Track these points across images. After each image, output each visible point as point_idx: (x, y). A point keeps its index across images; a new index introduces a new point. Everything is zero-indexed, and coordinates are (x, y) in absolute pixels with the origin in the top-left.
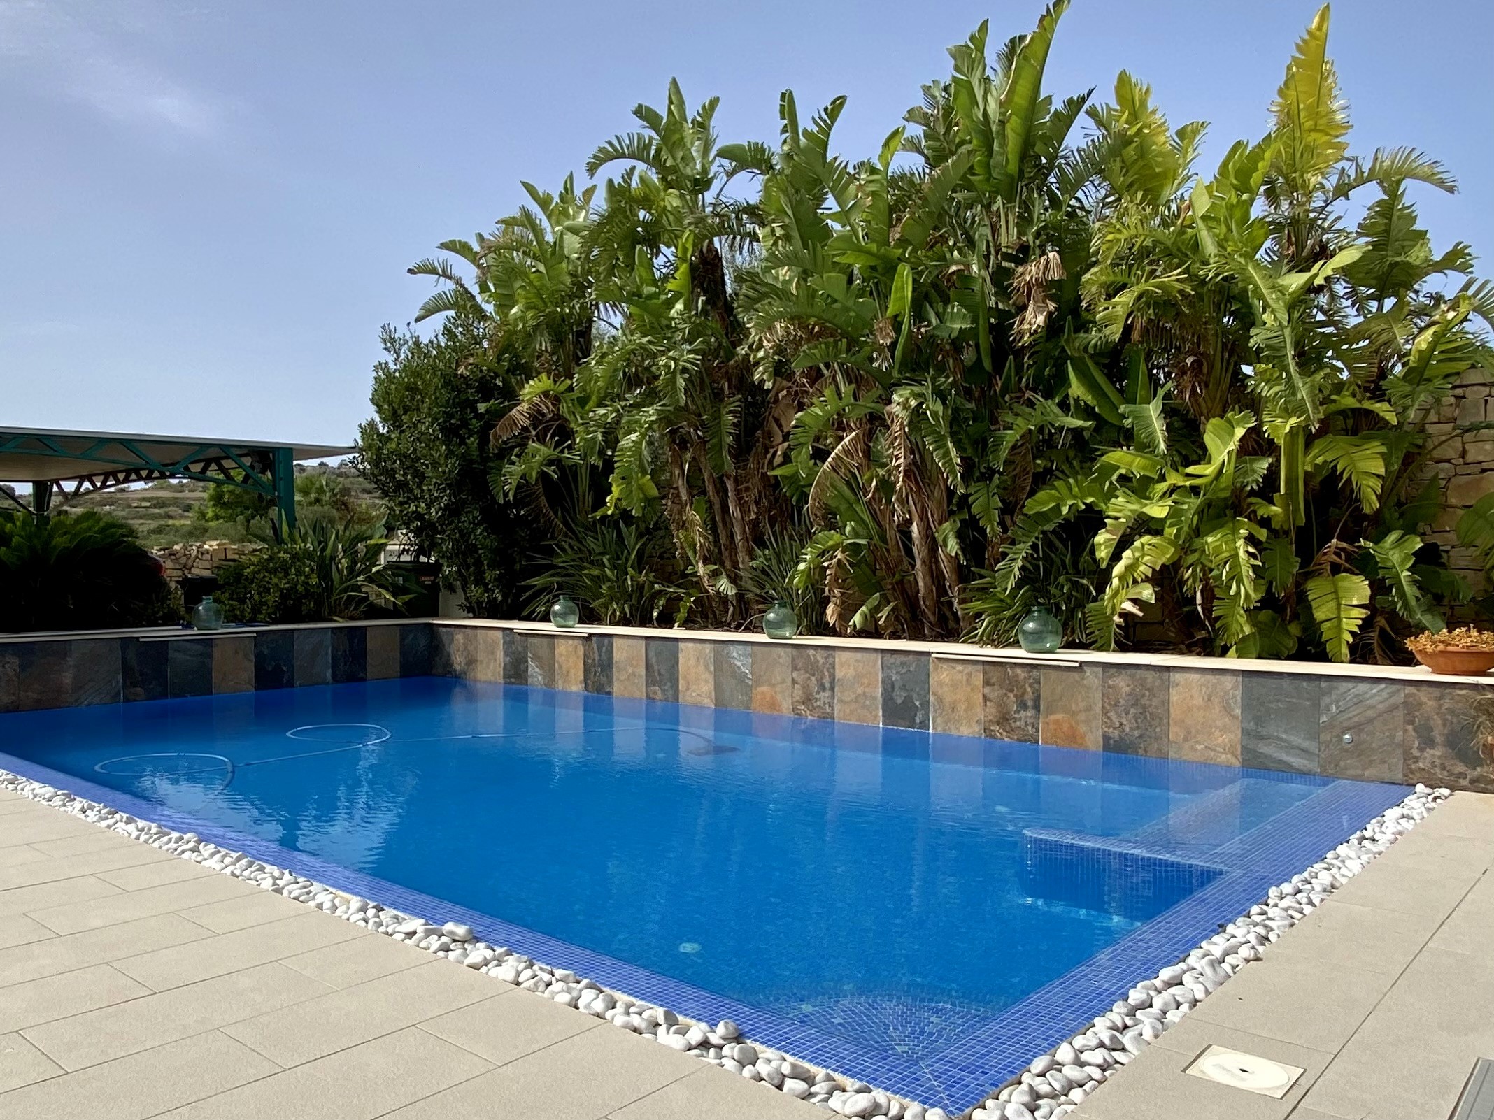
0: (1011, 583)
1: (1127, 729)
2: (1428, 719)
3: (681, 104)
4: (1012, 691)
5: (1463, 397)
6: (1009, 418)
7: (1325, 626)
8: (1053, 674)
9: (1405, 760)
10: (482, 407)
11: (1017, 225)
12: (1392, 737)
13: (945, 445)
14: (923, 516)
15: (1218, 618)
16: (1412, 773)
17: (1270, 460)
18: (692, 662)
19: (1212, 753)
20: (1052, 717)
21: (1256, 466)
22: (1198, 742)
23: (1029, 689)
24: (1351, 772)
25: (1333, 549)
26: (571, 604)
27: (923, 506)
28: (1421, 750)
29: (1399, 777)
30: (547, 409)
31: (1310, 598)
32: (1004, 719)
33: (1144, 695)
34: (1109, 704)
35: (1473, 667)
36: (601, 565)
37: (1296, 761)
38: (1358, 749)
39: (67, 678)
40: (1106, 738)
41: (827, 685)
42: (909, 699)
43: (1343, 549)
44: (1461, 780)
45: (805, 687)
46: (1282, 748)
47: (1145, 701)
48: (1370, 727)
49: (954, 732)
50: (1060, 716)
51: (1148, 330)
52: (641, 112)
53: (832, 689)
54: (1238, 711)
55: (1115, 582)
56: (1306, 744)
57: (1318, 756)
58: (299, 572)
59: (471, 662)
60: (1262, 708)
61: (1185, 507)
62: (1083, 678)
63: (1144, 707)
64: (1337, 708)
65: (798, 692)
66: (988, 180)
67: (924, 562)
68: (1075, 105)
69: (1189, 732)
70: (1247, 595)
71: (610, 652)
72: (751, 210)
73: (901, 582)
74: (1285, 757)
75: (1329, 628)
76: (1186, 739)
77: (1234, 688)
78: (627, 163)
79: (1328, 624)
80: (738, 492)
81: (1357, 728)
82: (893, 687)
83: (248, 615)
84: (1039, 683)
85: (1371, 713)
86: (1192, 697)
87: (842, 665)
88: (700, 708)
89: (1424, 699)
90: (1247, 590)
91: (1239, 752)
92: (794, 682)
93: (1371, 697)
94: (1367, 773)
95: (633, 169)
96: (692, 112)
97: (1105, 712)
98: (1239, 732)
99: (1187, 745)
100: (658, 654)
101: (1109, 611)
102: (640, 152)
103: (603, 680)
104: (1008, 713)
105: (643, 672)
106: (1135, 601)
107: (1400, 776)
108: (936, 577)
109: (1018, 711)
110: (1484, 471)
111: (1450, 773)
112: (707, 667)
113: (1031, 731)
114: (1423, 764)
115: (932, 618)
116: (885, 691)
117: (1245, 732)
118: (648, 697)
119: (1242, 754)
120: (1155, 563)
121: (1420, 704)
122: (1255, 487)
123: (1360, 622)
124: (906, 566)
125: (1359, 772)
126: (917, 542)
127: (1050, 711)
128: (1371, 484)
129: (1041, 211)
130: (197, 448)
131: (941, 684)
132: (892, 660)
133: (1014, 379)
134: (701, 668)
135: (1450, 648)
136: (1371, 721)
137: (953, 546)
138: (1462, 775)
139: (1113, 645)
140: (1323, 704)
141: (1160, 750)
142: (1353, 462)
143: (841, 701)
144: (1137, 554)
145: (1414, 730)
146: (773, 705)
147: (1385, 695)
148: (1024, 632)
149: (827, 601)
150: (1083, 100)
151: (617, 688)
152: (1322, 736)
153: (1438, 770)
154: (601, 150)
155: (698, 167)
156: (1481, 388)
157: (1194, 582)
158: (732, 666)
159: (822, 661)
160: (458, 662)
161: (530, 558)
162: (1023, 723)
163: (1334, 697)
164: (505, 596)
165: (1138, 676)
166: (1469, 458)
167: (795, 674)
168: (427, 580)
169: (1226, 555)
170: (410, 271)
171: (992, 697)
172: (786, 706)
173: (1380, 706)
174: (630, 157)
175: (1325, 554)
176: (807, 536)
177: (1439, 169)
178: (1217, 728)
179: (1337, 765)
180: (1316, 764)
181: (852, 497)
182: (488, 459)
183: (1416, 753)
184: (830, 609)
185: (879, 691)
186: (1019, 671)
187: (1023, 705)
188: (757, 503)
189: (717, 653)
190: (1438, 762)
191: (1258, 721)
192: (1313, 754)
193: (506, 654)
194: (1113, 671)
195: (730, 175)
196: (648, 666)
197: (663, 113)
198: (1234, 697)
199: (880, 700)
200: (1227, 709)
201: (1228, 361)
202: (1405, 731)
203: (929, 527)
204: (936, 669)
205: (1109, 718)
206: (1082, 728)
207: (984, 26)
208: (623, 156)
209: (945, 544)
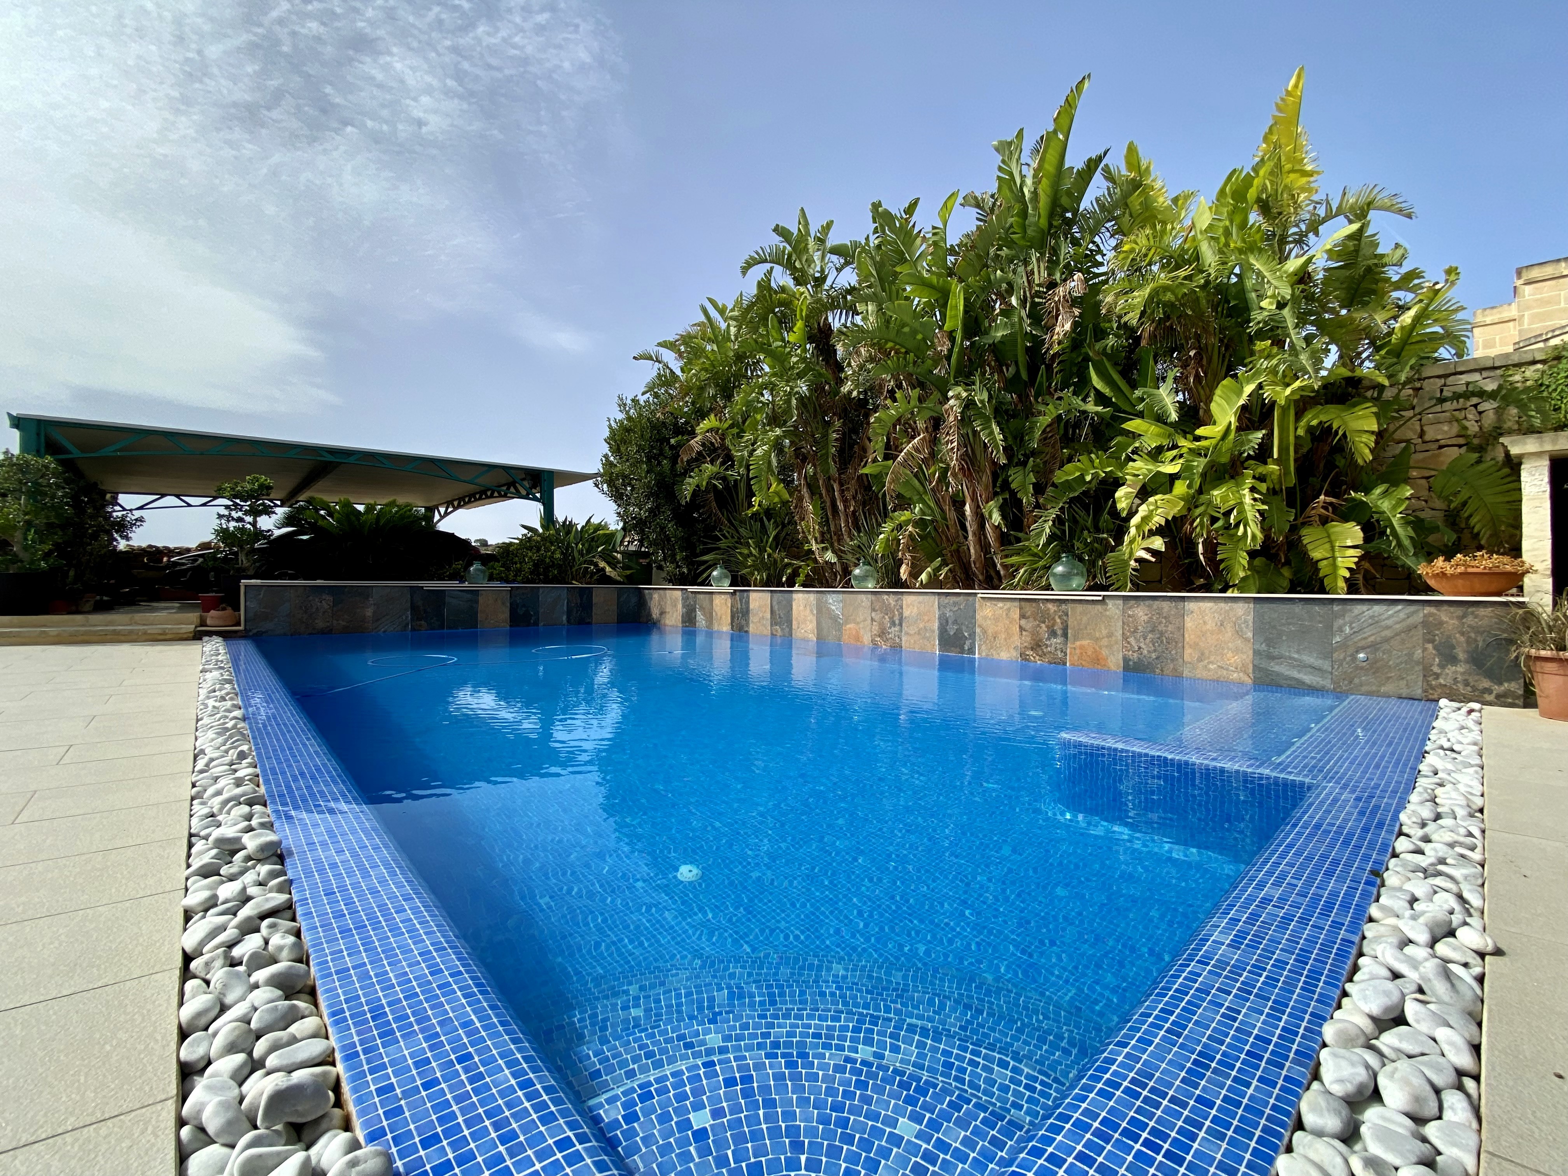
0: (1043, 540)
1: (1145, 652)
2: (1449, 637)
3: (807, 224)
4: (1044, 622)
5: (1421, 388)
6: (1042, 408)
7: (1322, 564)
8: (1079, 608)
9: (1425, 676)
10: (673, 441)
11: (1047, 268)
12: (1410, 655)
13: (990, 427)
14: (974, 499)
15: (1222, 561)
16: (1433, 688)
17: (1264, 432)
18: (801, 608)
19: (1225, 672)
20: (1078, 643)
21: (1250, 437)
22: (1212, 663)
23: (1058, 621)
24: (1364, 689)
25: (1321, 504)
26: (725, 571)
27: (974, 490)
28: (1442, 666)
29: (1418, 692)
30: (716, 440)
31: (1305, 542)
32: (1037, 646)
33: (1161, 623)
34: (1129, 631)
35: (1493, 588)
36: (748, 545)
37: (1308, 678)
38: (1374, 667)
39: (369, 612)
40: (1126, 660)
41: (897, 622)
42: (959, 631)
43: (1331, 504)
44: (1486, 696)
45: (881, 624)
46: (1294, 667)
47: (1161, 628)
48: (1386, 646)
49: (996, 657)
50: (1085, 642)
51: (1156, 336)
52: (778, 230)
53: (901, 624)
54: (1250, 635)
55: (1133, 531)
56: (1318, 663)
57: (1332, 673)
58: (547, 550)
59: (662, 613)
60: (1275, 631)
61: (1195, 464)
62: (1106, 610)
63: (1162, 634)
64: (1351, 628)
65: (876, 628)
66: (1023, 237)
67: (974, 534)
68: (1093, 165)
69: (1203, 654)
70: (1254, 537)
71: (748, 603)
72: (852, 290)
73: (958, 551)
74: (1295, 674)
75: (1326, 566)
76: (1200, 660)
77: (1247, 613)
78: (768, 266)
79: (1325, 562)
80: (842, 492)
81: (1373, 647)
82: (947, 622)
83: (511, 577)
84: (1067, 615)
85: (1388, 633)
86: (1205, 623)
87: (908, 606)
88: (805, 640)
89: (1444, 618)
90: (1253, 532)
91: (1251, 671)
92: (872, 620)
93: (1387, 619)
94: (1383, 689)
95: (772, 268)
96: (814, 228)
97: (1125, 638)
98: (1251, 653)
99: (1201, 665)
100: (779, 603)
101: (1126, 556)
102: (777, 259)
103: (743, 622)
104: (1041, 640)
105: (768, 616)
106: (1148, 550)
107: (1420, 691)
108: (984, 546)
109: (1049, 639)
110: (1441, 447)
111: (1474, 689)
112: (811, 611)
113: (1060, 655)
114: (1445, 679)
115: (981, 577)
116: (941, 624)
117: (1256, 653)
118: (772, 634)
119: (1254, 672)
120: (1168, 514)
121: (1441, 623)
122: (1252, 453)
123: (1356, 560)
124: (962, 540)
125: (1374, 688)
126: (969, 518)
127: (1076, 638)
128: (1364, 440)
129: (1066, 250)
130: (486, 468)
131: (985, 618)
132: (946, 601)
133: (1045, 384)
134: (808, 611)
135: (1470, 570)
136: (1387, 640)
137: (996, 518)
138: (1489, 691)
139: (1129, 585)
140: (1336, 626)
141: (1175, 669)
142: (1345, 423)
143: (907, 634)
144: (1151, 508)
145: (1435, 648)
146: (857, 638)
147: (1402, 615)
148: (1055, 575)
149: (900, 563)
150: (1100, 159)
151: (752, 628)
152: (1335, 655)
153: (1461, 686)
154: (752, 258)
155: (818, 269)
156: (1437, 380)
157: (1202, 529)
158: (828, 609)
159: (893, 603)
160: (655, 613)
161: (705, 543)
162: (1053, 649)
163: (1347, 619)
164: (689, 570)
165: (1155, 607)
166: (1427, 437)
167: (873, 614)
168: (644, 562)
169: (1232, 503)
170: (635, 358)
171: (1027, 628)
172: (867, 639)
173: (1398, 626)
174: (770, 262)
175: (1314, 508)
176: (886, 515)
177: (1399, 200)
178: (1229, 649)
179: (1351, 682)
180: (1329, 681)
181: (921, 489)
182: (676, 475)
183: (1436, 669)
184: (904, 567)
185: (936, 625)
186: (1050, 606)
187: (1053, 634)
188: (854, 498)
189: (818, 600)
190: (1460, 678)
191: (1270, 642)
192: (1326, 671)
193: (684, 607)
194: (1132, 602)
195: (839, 270)
196: (772, 612)
197: (796, 232)
198: (1246, 621)
199: (937, 632)
200: (1239, 633)
201: (1224, 356)
202: (1425, 650)
203: (978, 507)
204: (981, 606)
205: (1128, 643)
206: (1105, 652)
207: (1021, 132)
208: (765, 261)
209: (991, 517)
